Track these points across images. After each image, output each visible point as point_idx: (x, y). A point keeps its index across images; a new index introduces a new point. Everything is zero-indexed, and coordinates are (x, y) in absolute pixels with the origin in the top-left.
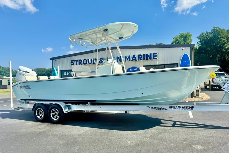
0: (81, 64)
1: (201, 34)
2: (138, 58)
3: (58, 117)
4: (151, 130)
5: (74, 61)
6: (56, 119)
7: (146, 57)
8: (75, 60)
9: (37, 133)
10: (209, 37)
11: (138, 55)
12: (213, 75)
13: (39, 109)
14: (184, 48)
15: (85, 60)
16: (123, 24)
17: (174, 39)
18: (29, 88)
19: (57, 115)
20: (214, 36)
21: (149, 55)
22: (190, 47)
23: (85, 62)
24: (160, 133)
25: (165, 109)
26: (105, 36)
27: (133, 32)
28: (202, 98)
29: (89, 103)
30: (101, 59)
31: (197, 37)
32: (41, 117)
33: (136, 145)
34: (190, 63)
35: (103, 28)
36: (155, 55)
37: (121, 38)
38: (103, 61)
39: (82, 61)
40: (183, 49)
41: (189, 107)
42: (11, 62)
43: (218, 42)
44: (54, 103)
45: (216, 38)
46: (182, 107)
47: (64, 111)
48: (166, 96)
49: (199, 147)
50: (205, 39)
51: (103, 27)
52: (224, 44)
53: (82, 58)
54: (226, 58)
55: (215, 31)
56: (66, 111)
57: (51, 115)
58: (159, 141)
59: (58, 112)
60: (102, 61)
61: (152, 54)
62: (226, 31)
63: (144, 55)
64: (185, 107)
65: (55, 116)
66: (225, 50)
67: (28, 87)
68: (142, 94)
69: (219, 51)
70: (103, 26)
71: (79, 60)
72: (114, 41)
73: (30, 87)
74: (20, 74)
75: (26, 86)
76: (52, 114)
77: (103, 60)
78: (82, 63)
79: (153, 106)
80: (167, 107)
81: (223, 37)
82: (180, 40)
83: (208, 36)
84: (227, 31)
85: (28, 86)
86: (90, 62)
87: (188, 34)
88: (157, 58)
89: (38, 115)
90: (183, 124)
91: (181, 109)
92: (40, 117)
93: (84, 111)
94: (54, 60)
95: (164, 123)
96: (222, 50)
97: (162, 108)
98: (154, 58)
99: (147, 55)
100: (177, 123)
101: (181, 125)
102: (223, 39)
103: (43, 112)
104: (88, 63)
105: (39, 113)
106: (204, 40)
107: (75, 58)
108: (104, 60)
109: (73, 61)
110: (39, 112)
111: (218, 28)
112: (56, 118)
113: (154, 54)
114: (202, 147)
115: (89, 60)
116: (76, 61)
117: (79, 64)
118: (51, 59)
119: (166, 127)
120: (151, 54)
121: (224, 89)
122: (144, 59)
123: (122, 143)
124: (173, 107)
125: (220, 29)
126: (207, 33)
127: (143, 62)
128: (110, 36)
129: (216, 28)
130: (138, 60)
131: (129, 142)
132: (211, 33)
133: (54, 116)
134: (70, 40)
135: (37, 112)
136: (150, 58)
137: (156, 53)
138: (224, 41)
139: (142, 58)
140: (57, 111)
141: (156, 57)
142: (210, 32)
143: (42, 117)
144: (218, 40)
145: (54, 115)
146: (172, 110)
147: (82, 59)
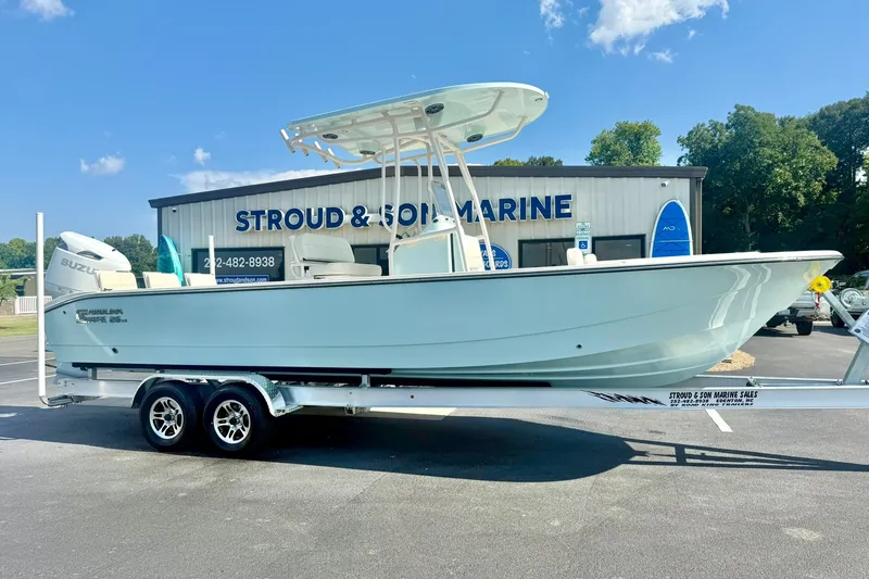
0: (279, 228)
1: (691, 129)
2: (502, 211)
3: (245, 434)
4: (612, 479)
5: (249, 215)
6: (235, 439)
7: (529, 210)
8: (253, 213)
9: (182, 495)
10: (720, 141)
11: (502, 202)
12: (820, 285)
13: (163, 400)
14: (667, 182)
15: (297, 211)
16: (501, 92)
17: (594, 142)
18: (118, 320)
19: (239, 427)
20: (739, 136)
21: (542, 199)
22: (691, 178)
23: (293, 220)
24: (647, 488)
25: (656, 402)
26: (429, 131)
27: (524, 118)
28: (729, 362)
29: (365, 379)
30: (359, 212)
31: (679, 140)
32: (170, 431)
33: (584, 530)
34: (687, 234)
35: (425, 102)
36: (562, 201)
37: (474, 139)
38: (367, 218)
39: (283, 216)
40: (663, 185)
41: (739, 395)
42: (41, 216)
43: (750, 161)
44: (222, 378)
45: (745, 146)
46: (716, 395)
47: (272, 411)
48: (660, 357)
49: (806, 534)
50: (708, 146)
51: (428, 97)
52: (770, 168)
53: (283, 202)
54: (776, 216)
55: (743, 121)
56: (279, 411)
57: (216, 425)
58: (661, 517)
59: (246, 412)
60: (363, 217)
61: (553, 199)
62: (777, 123)
63: (523, 200)
64: (724, 394)
65: (231, 428)
66: (773, 188)
67: (115, 315)
68: (580, 346)
69: (755, 190)
70: (426, 94)
71: (271, 212)
72: (453, 148)
73: (122, 317)
74: (65, 262)
75: (105, 312)
76: (220, 422)
77: (366, 215)
78: (282, 223)
79: (612, 393)
80: (663, 395)
81: (768, 144)
82: (618, 147)
83: (715, 135)
84: (782, 123)
85: (112, 312)
86: (315, 220)
87: (645, 127)
88: (569, 215)
89: (159, 424)
90: (708, 453)
91: (713, 400)
92: (166, 434)
93: (350, 411)
94: (164, 210)
95: (643, 454)
96: (762, 189)
97: (645, 399)
98: (559, 215)
99: (535, 201)
100: (687, 451)
101: (703, 457)
102: (768, 151)
103: (180, 412)
104: (305, 223)
105: (160, 416)
106: (703, 150)
107: (252, 203)
108: (371, 216)
109: (246, 213)
110: (163, 414)
111: (753, 109)
112: (238, 435)
113: (559, 198)
114: (816, 536)
115: (309, 211)
116: (258, 214)
117: (270, 228)
118: (153, 203)
119: (657, 467)
120: (548, 198)
121: (858, 331)
122: (523, 216)
123: (533, 528)
124: (684, 395)
125: (757, 115)
126: (715, 126)
127: (517, 226)
128: (445, 131)
129: (743, 108)
130: (502, 218)
131: (557, 523)
132: (728, 127)
133: (229, 427)
134: (287, 138)
135: (152, 414)
136: (547, 214)
137: (569, 197)
138: (771, 156)
139: (517, 213)
140: (243, 408)
141: (567, 211)
142: (725, 122)
143: (177, 432)
144: (751, 154)
145: (227, 424)
146: (680, 404)
147: (284, 208)
